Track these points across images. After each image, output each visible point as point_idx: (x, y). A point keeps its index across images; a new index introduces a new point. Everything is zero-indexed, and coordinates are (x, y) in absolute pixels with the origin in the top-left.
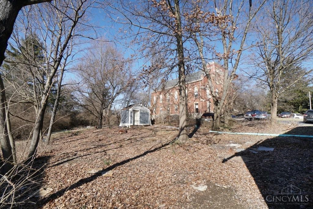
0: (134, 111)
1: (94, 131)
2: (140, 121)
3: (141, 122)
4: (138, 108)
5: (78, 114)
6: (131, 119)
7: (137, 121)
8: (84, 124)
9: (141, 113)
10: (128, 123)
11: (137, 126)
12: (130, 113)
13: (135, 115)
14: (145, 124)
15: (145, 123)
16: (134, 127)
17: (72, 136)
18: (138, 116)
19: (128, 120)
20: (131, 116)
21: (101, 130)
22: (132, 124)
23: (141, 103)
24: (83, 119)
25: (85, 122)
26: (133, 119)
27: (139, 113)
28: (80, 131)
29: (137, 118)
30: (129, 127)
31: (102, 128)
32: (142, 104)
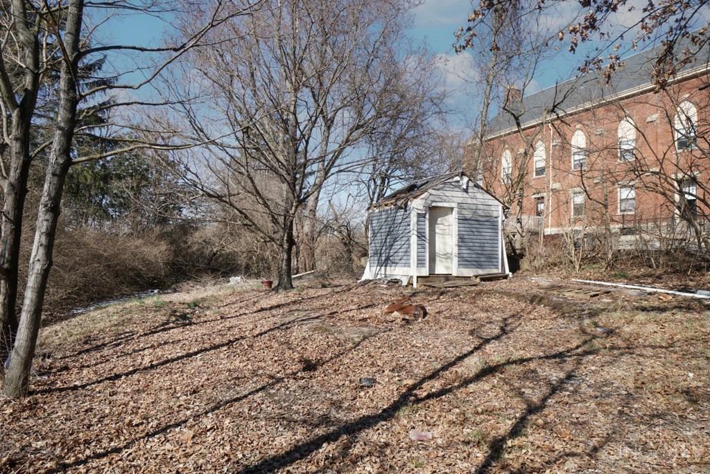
0: (434, 212)
1: (265, 303)
2: (460, 256)
3: (464, 262)
4: (452, 198)
5: (197, 229)
6: (421, 246)
7: (447, 256)
8: (221, 267)
9: (463, 220)
10: (408, 265)
11: (447, 277)
12: (414, 219)
13: (437, 231)
14: (481, 272)
15: (480, 266)
16: (433, 284)
17: (164, 327)
18: (448, 236)
19: (407, 252)
20: (421, 236)
21: (292, 295)
22: (425, 272)
23: (463, 174)
24: (215, 250)
25: (221, 259)
26: (427, 245)
27: (452, 219)
28: (204, 300)
29: (445, 244)
30: (410, 284)
31: (292, 287)
32: (466, 179)
